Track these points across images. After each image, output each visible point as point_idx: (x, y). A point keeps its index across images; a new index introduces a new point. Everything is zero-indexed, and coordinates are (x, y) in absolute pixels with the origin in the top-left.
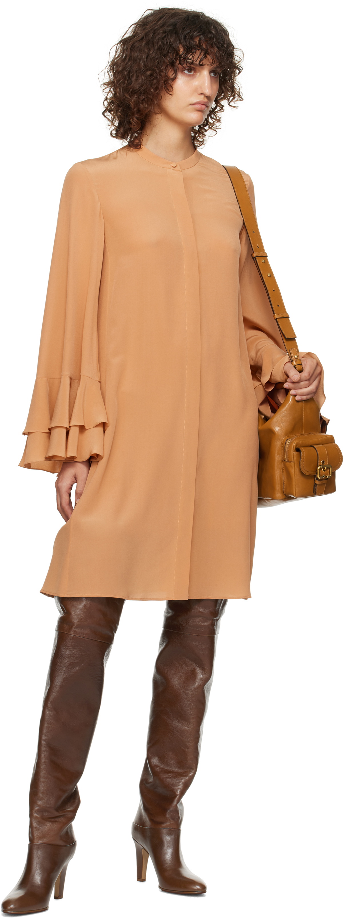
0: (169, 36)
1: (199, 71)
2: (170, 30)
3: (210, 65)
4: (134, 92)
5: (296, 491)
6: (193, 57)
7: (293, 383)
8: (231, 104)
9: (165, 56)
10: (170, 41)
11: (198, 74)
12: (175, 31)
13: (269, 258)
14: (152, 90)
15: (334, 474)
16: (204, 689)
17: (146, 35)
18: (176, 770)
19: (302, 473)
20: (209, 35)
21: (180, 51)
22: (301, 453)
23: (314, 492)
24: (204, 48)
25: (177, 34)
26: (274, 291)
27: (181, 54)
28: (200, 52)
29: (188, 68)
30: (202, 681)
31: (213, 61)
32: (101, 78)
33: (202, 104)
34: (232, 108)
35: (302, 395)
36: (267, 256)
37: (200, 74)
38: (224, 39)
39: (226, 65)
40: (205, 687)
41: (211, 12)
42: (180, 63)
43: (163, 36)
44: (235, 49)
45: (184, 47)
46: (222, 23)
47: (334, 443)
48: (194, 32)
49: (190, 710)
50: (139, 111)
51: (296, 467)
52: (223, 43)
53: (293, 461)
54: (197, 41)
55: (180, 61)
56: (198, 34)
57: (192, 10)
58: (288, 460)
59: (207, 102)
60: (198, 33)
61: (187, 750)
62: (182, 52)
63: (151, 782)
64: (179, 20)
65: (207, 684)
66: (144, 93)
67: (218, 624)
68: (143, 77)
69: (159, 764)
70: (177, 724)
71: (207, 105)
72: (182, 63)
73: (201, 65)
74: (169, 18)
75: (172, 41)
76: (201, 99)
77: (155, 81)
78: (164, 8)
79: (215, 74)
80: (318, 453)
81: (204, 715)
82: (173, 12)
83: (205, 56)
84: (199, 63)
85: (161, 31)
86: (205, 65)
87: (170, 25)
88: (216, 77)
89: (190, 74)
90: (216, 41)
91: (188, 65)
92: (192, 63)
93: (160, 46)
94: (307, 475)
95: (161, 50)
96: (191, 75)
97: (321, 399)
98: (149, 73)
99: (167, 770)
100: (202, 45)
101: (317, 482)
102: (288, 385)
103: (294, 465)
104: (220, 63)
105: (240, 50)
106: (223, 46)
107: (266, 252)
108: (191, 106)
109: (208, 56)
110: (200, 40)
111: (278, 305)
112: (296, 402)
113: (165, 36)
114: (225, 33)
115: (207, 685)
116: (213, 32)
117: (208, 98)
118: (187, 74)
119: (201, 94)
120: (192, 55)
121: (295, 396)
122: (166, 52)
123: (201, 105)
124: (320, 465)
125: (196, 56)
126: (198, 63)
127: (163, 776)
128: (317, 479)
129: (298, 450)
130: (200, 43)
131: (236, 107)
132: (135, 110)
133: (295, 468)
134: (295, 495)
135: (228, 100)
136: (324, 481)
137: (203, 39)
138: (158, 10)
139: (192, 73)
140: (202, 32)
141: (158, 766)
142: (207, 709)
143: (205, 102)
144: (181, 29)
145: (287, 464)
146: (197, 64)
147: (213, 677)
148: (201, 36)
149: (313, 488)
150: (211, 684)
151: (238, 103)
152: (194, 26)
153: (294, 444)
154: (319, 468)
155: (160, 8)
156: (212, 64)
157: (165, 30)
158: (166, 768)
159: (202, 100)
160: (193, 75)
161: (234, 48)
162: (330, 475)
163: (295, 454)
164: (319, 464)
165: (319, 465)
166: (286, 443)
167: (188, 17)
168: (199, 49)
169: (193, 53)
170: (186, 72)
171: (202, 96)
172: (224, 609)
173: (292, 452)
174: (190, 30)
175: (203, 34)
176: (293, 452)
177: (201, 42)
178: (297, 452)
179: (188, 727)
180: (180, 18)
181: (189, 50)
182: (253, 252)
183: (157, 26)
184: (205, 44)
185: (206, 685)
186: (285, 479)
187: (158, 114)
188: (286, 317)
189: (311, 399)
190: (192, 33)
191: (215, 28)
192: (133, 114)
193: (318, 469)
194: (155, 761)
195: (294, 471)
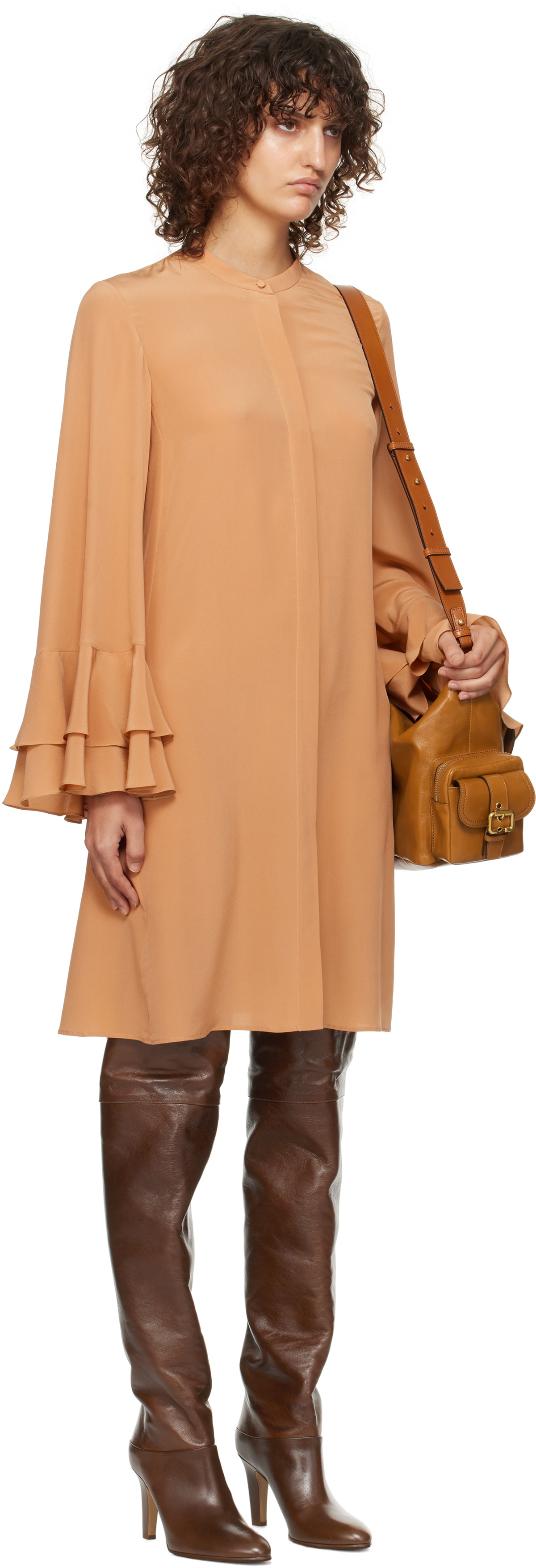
0: (255, 65)
1: (306, 127)
2: (258, 54)
3: (326, 117)
4: (190, 160)
5: (451, 853)
6: (295, 103)
7: (453, 668)
8: (362, 185)
9: (244, 99)
10: (255, 73)
11: (303, 131)
12: (264, 56)
13: (416, 453)
14: (220, 158)
15: (519, 824)
16: (329, 1193)
17: (214, 61)
18: (299, 1335)
19: (462, 825)
20: (325, 66)
21: (272, 93)
22: (459, 789)
23: (483, 855)
24: (315, 89)
25: (268, 61)
26: (425, 508)
27: (272, 97)
28: (309, 93)
29: (284, 121)
30: (325, 1179)
31: (331, 111)
32: (142, 133)
33: (308, 183)
34: (363, 191)
35: (468, 690)
36: (413, 450)
37: (307, 132)
38: (350, 72)
39: (352, 116)
40: (330, 1190)
41: (331, 27)
42: (272, 113)
43: (245, 64)
44: (370, 90)
45: (279, 85)
46: (349, 45)
47: (521, 772)
48: (298, 60)
49: (311, 1232)
50: (199, 192)
51: (452, 814)
52: (348, 79)
53: (447, 802)
54: (303, 75)
55: (272, 109)
56: (305, 64)
57: (299, 21)
58: (440, 800)
59: (318, 179)
60: (306, 61)
61: (313, 1300)
62: (275, 95)
63: (259, 1360)
64: (273, 38)
65: (333, 1184)
66: (207, 163)
67: (340, 1081)
68: (205, 135)
69: (268, 1328)
70: (291, 1257)
71: (318, 186)
72: (275, 113)
73: (309, 117)
74: (256, 34)
75: (258, 74)
76: (308, 174)
77: (225, 143)
78: (251, 16)
79: (334, 133)
80: (490, 787)
81: (335, 1236)
82: (262, 24)
83: (316, 103)
84: (306, 113)
85: (242, 57)
86: (315, 116)
87: (256, 47)
88: (335, 138)
89: (289, 132)
90: (335, 77)
91: (285, 116)
92: (293, 112)
93: (238, 82)
94: (471, 827)
95: (239, 88)
96: (290, 134)
97: (504, 695)
98: (215, 128)
99: (284, 1336)
100: (311, 82)
101: (488, 839)
102: (446, 672)
103: (450, 809)
104: (342, 114)
105: (378, 91)
106: (348, 84)
107: (411, 442)
108: (290, 186)
109: (321, 102)
110: (307, 75)
111: (432, 534)
112: (457, 701)
113: (247, 65)
114: (353, 61)
115: (334, 1186)
116: (331, 61)
117: (320, 173)
118: (284, 130)
119: (308, 166)
120: (293, 100)
121: (458, 691)
122: (247, 92)
123: (307, 186)
124: (493, 811)
125: (303, 101)
126: (303, 112)
127: (278, 1348)
128: (488, 834)
129: (455, 784)
130: (307, 80)
131: (370, 190)
132: (193, 191)
133: (450, 814)
134: (449, 859)
135: (357, 179)
136: (500, 836)
137: (314, 72)
138: (241, 19)
139: (293, 130)
140: (312, 60)
141: (269, 1332)
142: (338, 1226)
143: (315, 181)
144: (276, 55)
145: (438, 806)
146: (301, 115)
147: (341, 1173)
148: (311, 68)
149: (482, 847)
150: (339, 1183)
151: (374, 185)
152: (299, 50)
153: (451, 773)
154: (491, 815)
155: (244, 16)
156: (328, 116)
157: (248, 54)
158: (282, 1333)
159: (308, 176)
160: (295, 133)
161: (368, 88)
162: (511, 828)
163: (451, 790)
164: (492, 809)
165: (491, 811)
166: (437, 771)
167: (290, 34)
168: (306, 89)
169: (295, 97)
170: (283, 127)
171: (310, 171)
172: (349, 1054)
173: (446, 787)
174: (292, 56)
175: (314, 63)
176: (448, 787)
177: (310, 77)
178: (454, 788)
179: (311, 1260)
180: (275, 35)
181: (288, 91)
182: (391, 442)
183: (236, 46)
184: (317, 80)
185: (331, 1186)
186: (435, 830)
187: (232, 198)
188: (445, 553)
189: (483, 696)
190: (295, 61)
191: (334, 52)
192: (190, 199)
193: (490, 817)
194: (262, 1323)
195: (449, 819)
